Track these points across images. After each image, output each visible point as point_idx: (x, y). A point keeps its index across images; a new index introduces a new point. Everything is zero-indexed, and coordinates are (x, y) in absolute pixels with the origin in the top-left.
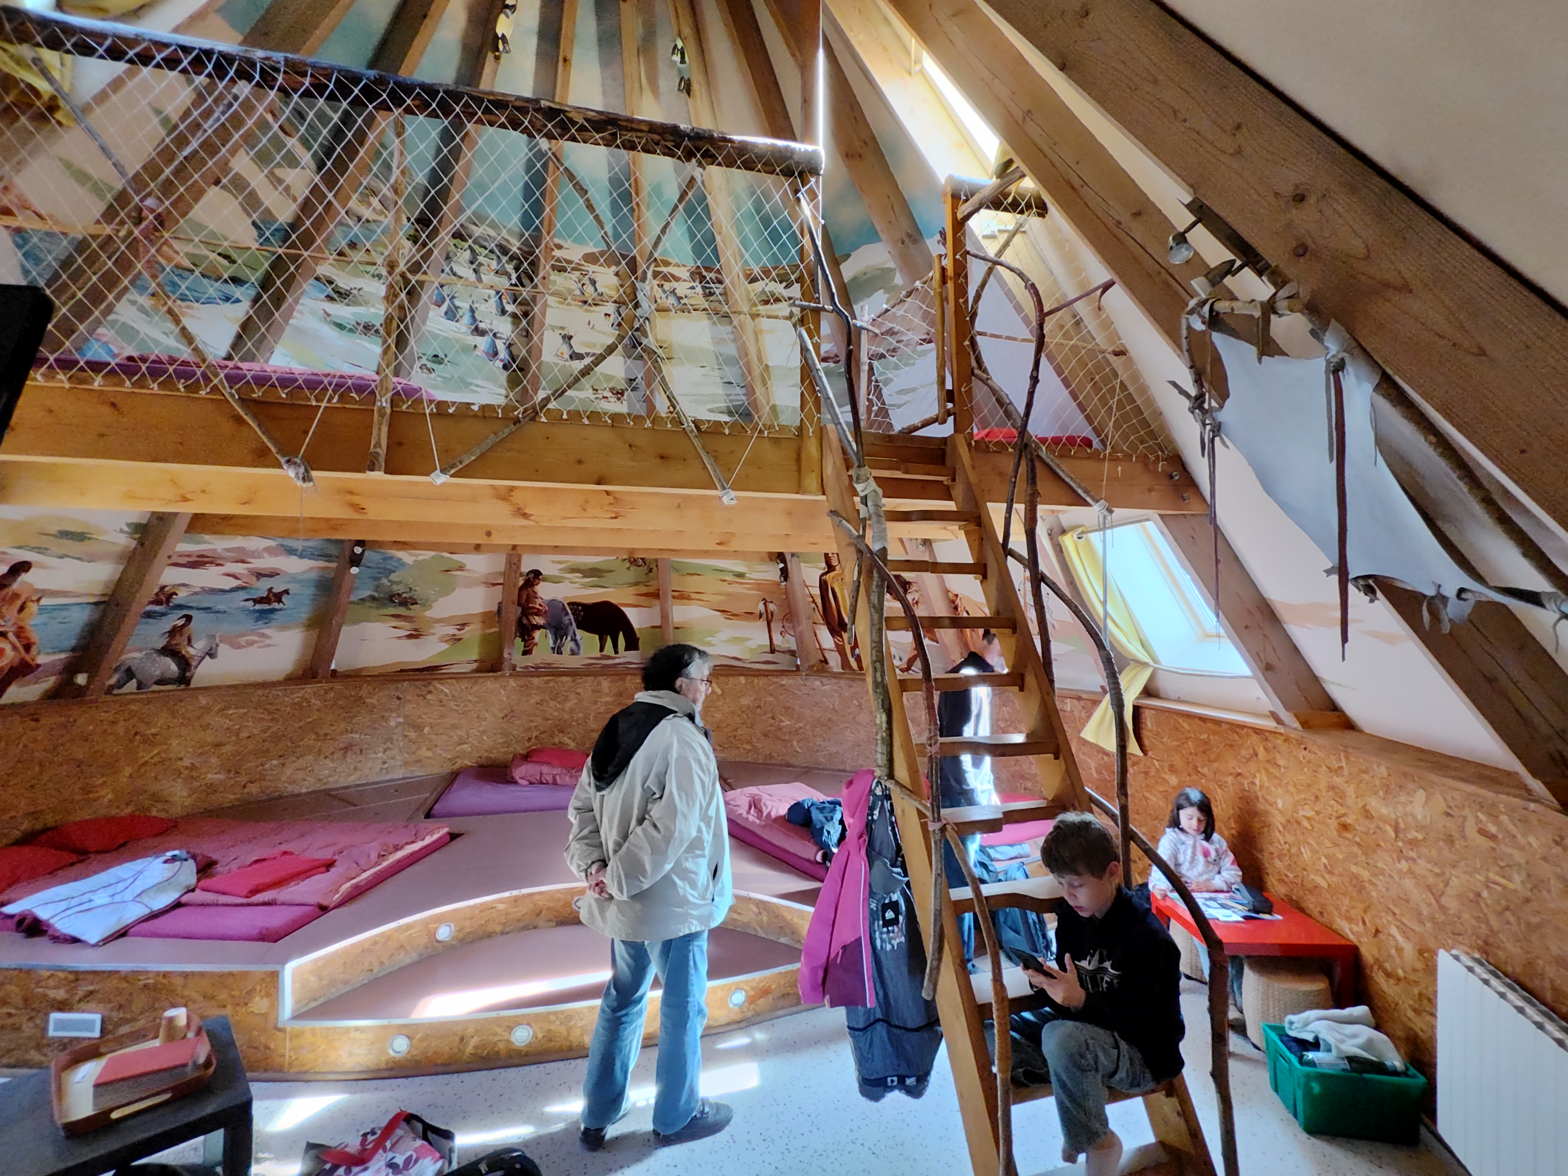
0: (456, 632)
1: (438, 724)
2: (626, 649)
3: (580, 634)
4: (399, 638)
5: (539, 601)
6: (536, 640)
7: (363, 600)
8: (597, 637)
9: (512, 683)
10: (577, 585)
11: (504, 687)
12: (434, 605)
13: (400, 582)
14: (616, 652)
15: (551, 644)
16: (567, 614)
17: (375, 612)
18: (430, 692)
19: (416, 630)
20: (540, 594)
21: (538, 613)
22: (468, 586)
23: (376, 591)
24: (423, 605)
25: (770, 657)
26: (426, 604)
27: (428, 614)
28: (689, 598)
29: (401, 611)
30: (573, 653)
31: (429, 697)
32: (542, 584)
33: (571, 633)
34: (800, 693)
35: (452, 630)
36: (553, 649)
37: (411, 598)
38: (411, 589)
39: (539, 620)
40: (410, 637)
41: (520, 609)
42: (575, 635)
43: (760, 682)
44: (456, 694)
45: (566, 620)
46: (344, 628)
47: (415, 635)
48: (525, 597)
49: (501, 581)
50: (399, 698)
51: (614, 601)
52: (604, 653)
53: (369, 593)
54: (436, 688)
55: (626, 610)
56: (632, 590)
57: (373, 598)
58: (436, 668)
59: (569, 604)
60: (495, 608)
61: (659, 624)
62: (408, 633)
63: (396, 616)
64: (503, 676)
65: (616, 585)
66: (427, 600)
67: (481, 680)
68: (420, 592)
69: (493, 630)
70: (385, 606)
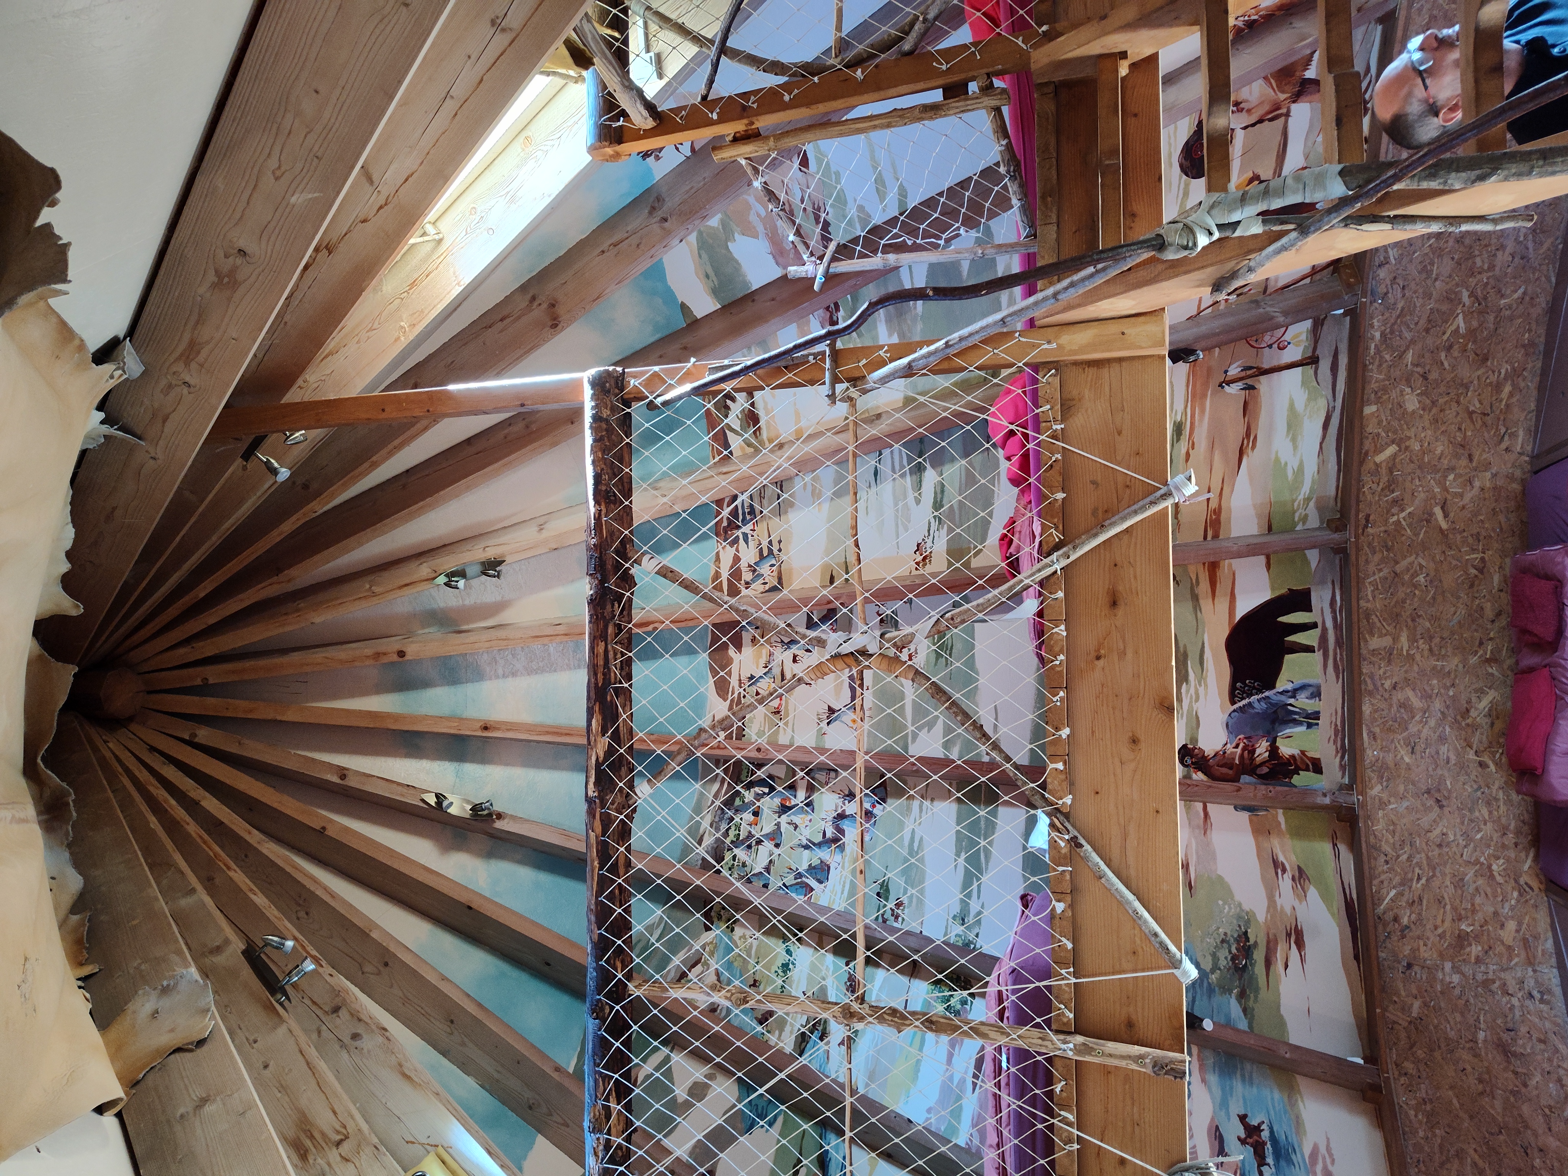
0: (1288, 876)
1: (1454, 909)
2: (1309, 609)
3: (1282, 684)
4: (1302, 960)
5: (1230, 748)
6: (1296, 752)
7: (1245, 1011)
8: (1287, 657)
9: (1376, 790)
10: (1201, 690)
11: (1383, 804)
12: (1246, 907)
13: (1214, 955)
14: (1314, 626)
15: (1302, 728)
16: (1250, 704)
17: (1263, 993)
18: (1396, 919)
19: (1289, 935)
20: (1218, 747)
21: (1251, 750)
22: (1213, 856)
23: (1230, 992)
24: (1248, 922)
25: (1325, 365)
26: (1246, 920)
27: (1261, 916)
28: (1218, 512)
29: (1259, 956)
30: (1317, 694)
31: (1405, 921)
32: (1201, 744)
33: (1283, 698)
34: (1400, 305)
35: (1286, 883)
36: (1310, 726)
37: (1238, 941)
38: (1223, 941)
39: (1262, 749)
40: (1300, 945)
41: (1245, 778)
42: (1285, 692)
43: (1376, 376)
44: (1397, 880)
45: (1260, 707)
46: (1293, 1040)
47: (1297, 936)
48: (1224, 770)
49: (1199, 806)
50: (1409, 966)
51: (1225, 632)
52: (1315, 644)
53: (1233, 1002)
54: (1389, 909)
55: (1240, 612)
56: (1206, 604)
57: (1242, 996)
58: (1349, 905)
59: (1233, 703)
60: (1245, 816)
61: (1262, 559)
62: (1293, 946)
63: (1268, 963)
64: (1363, 805)
65: (1198, 628)
66: (1239, 917)
67: (1372, 840)
68: (1229, 928)
69: (1281, 818)
70: (1253, 979)
